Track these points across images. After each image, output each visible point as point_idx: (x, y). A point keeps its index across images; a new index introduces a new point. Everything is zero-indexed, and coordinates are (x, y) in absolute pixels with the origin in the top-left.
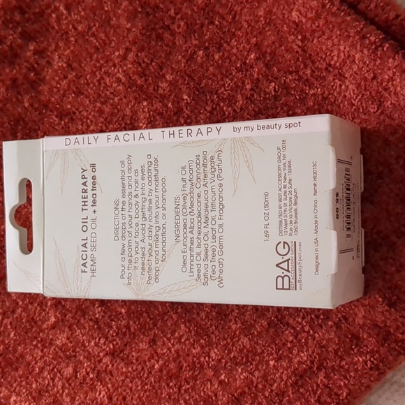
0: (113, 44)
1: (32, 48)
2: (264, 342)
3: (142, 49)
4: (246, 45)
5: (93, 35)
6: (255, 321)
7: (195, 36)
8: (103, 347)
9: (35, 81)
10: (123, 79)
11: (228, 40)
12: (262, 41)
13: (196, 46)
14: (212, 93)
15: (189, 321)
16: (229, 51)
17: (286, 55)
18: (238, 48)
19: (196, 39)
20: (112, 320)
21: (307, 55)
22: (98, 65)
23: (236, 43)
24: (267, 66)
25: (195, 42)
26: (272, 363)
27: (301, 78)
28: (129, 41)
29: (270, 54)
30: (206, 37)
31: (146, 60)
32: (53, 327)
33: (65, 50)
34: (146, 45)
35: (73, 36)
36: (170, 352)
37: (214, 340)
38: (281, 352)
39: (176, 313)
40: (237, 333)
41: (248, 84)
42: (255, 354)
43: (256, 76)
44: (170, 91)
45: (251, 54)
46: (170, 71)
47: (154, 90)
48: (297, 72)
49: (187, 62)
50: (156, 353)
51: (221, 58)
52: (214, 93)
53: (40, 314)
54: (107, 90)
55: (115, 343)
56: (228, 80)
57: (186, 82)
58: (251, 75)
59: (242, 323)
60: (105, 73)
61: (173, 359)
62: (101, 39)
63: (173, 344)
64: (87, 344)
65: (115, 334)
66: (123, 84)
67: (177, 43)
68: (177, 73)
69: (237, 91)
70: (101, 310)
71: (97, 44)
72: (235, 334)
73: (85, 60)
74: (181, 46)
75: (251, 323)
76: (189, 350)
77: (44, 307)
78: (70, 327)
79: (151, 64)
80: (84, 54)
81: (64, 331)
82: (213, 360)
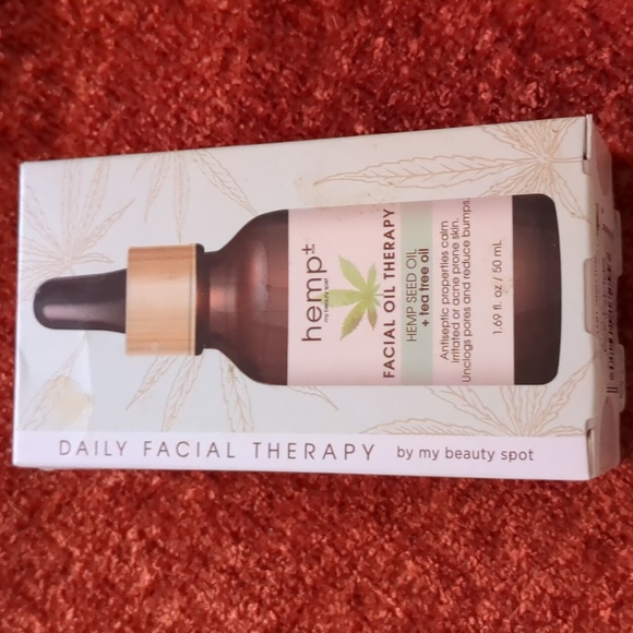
0: (196, 43)
1: (28, 66)
2: (582, 576)
3: (258, 47)
4: (471, 17)
5: (151, 29)
6: (555, 539)
7: (363, 10)
8: (257, 619)
9: (44, 130)
10: (227, 108)
11: (433, 11)
12: (503, 6)
13: (368, 29)
14: (413, 115)
15: (420, 553)
16: (438, 32)
17: (555, 29)
18: (455, 25)
19: (367, 17)
20: (265, 568)
21: (601, 24)
22: (170, 86)
23: (449, 16)
24: (520, 50)
25: (364, 22)
26: (605, 614)
27: (590, 68)
28: (230, 35)
29: (524, 28)
30: (387, 11)
31: (269, 66)
32: (150, 592)
33: (96, 64)
34: (265, 38)
35: (110, 36)
36: (394, 615)
37: (478, 583)
38: (620, 592)
39: (391, 540)
40: (524, 565)
41: (485, 91)
42: (570, 601)
43: (497, 73)
44: (327, 120)
45: (484, 33)
46: (321, 82)
47: (294, 121)
48: (581, 58)
49: (354, 62)
50: (366, 619)
51: (422, 46)
52: (417, 114)
53: (119, 571)
54: (197, 132)
55: (278, 609)
56: (442, 87)
57: (357, 100)
58: (490, 73)
59: (529, 546)
60: (188, 99)
61: (402, 627)
62: (170, 36)
63: (397, 600)
64: (222, 617)
65: (275, 593)
66: (229, 117)
67: (328, 27)
68: (336, 83)
69: (464, 107)
70: (238, 551)
71: (163, 46)
72: (519, 567)
73: (142, 78)
74: (336, 34)
75: (547, 544)
76: (431, 607)
77: (126, 557)
78: (183, 589)
79: (280, 73)
80: (138, 68)
81: (171, 598)
82: (485, 622)
